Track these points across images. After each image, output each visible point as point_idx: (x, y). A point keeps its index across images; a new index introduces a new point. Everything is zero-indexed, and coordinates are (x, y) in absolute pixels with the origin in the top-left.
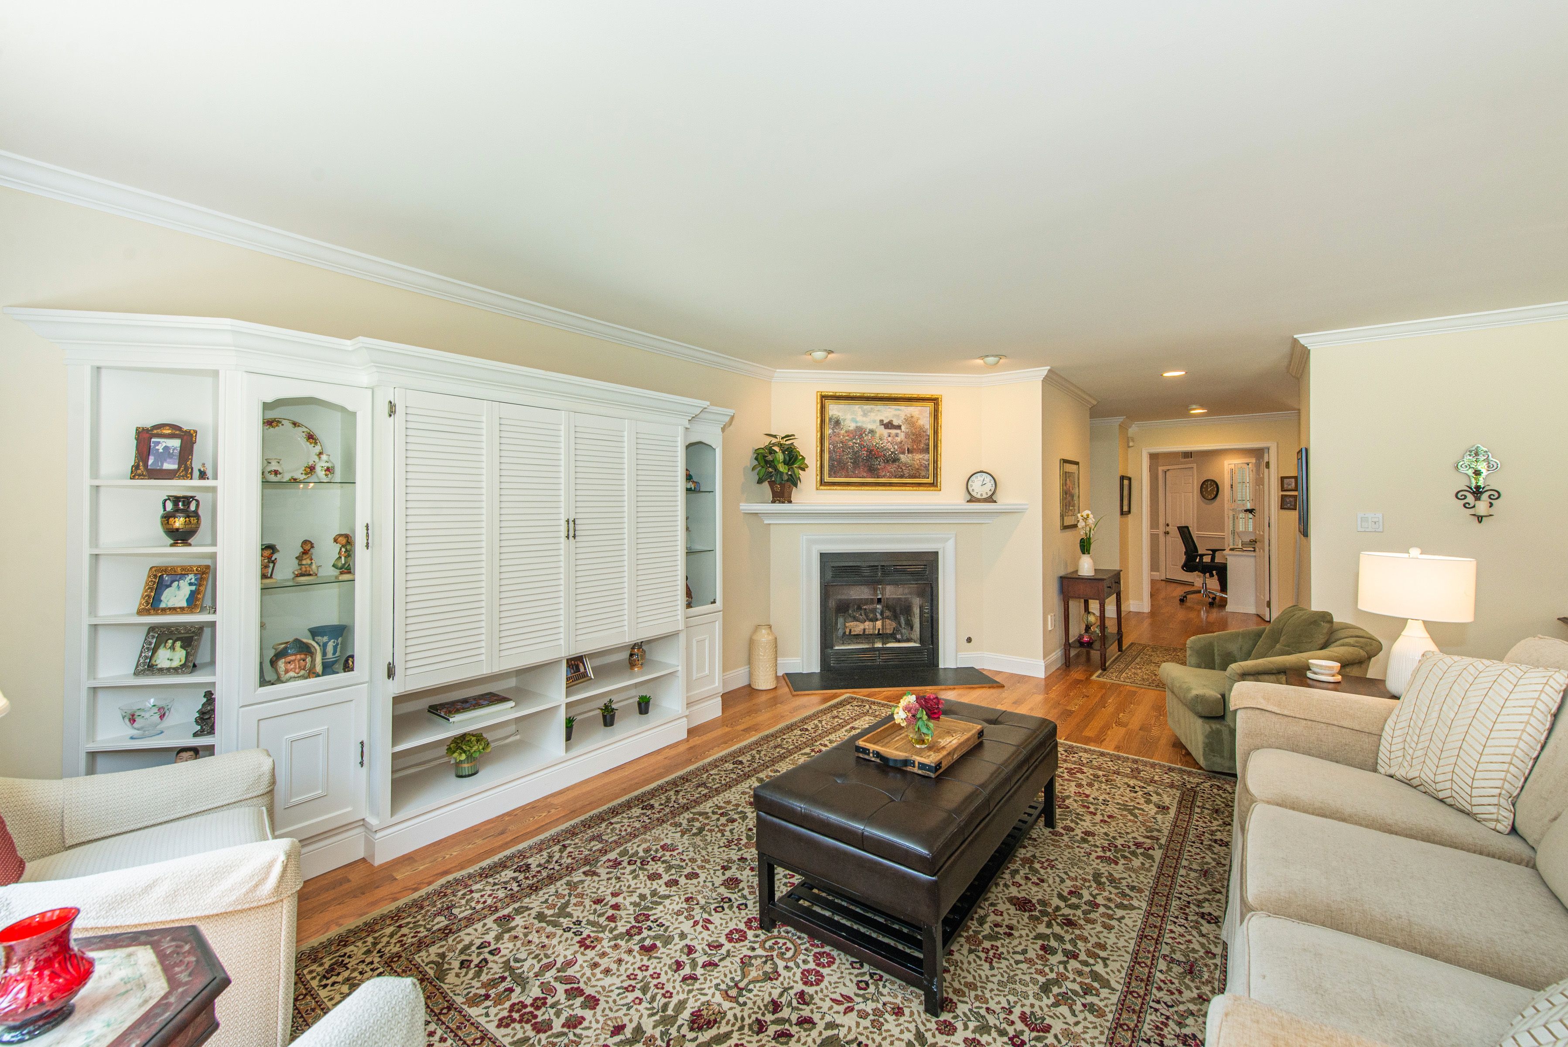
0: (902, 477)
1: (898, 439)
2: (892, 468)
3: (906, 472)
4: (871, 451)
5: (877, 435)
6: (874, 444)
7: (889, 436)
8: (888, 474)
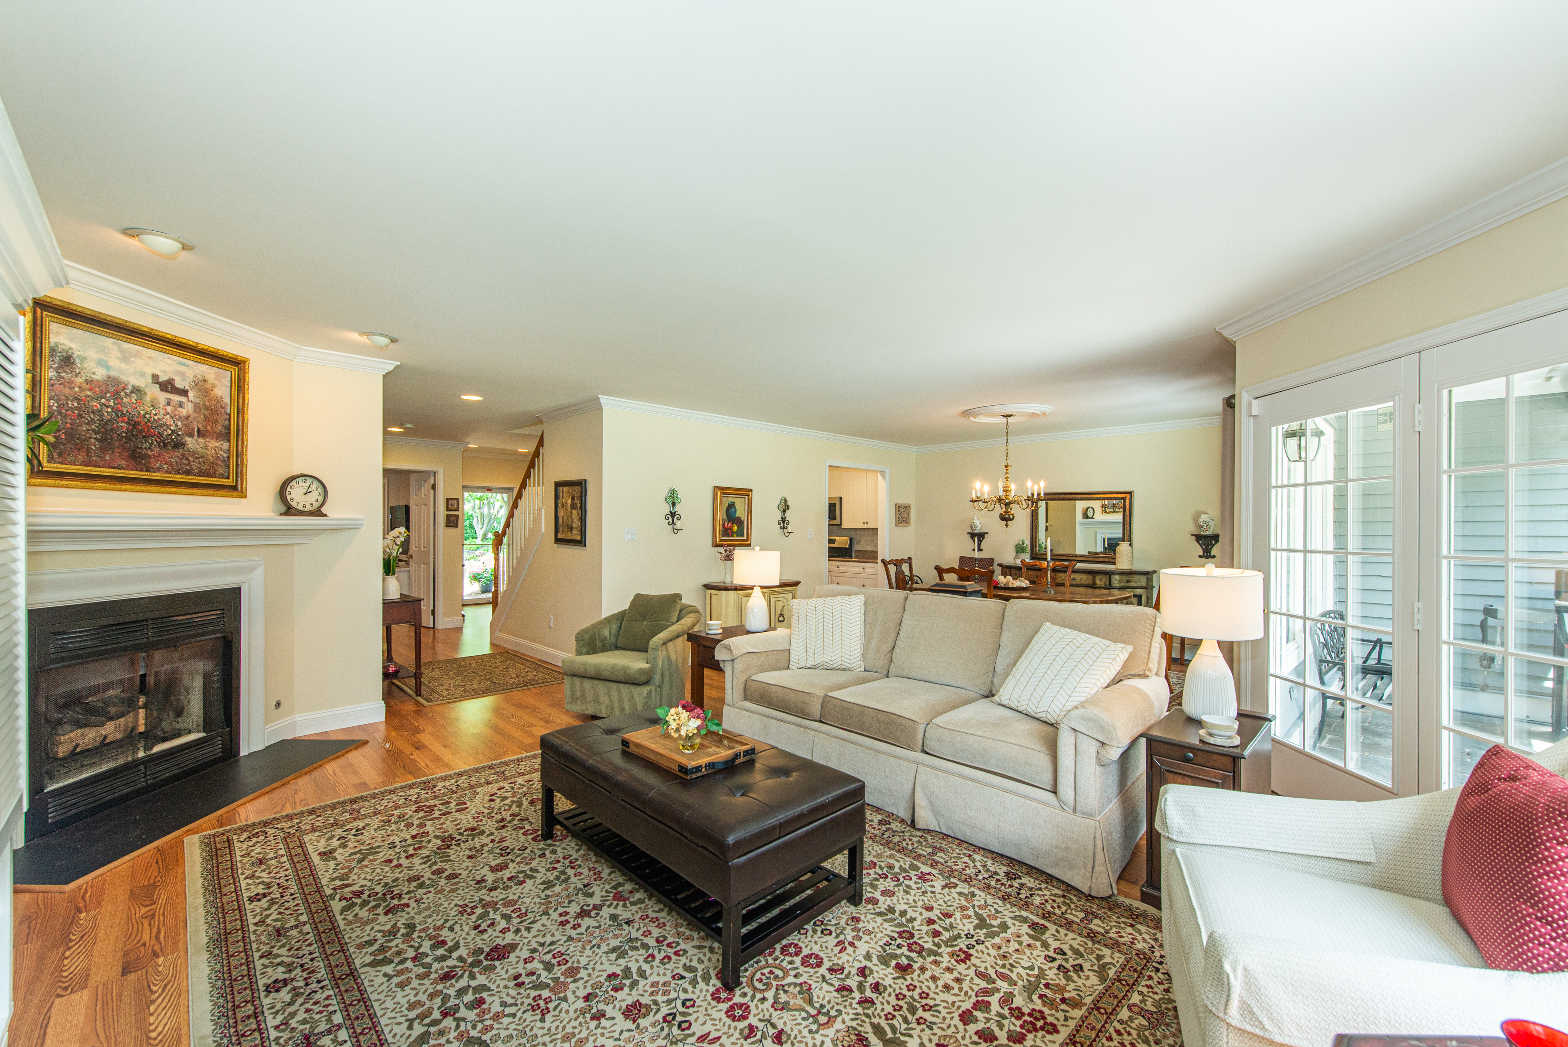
0: (188, 473)
1: (184, 411)
2: (172, 456)
3: (195, 466)
4: (136, 425)
5: (148, 399)
6: (142, 413)
7: (169, 404)
8: (165, 466)
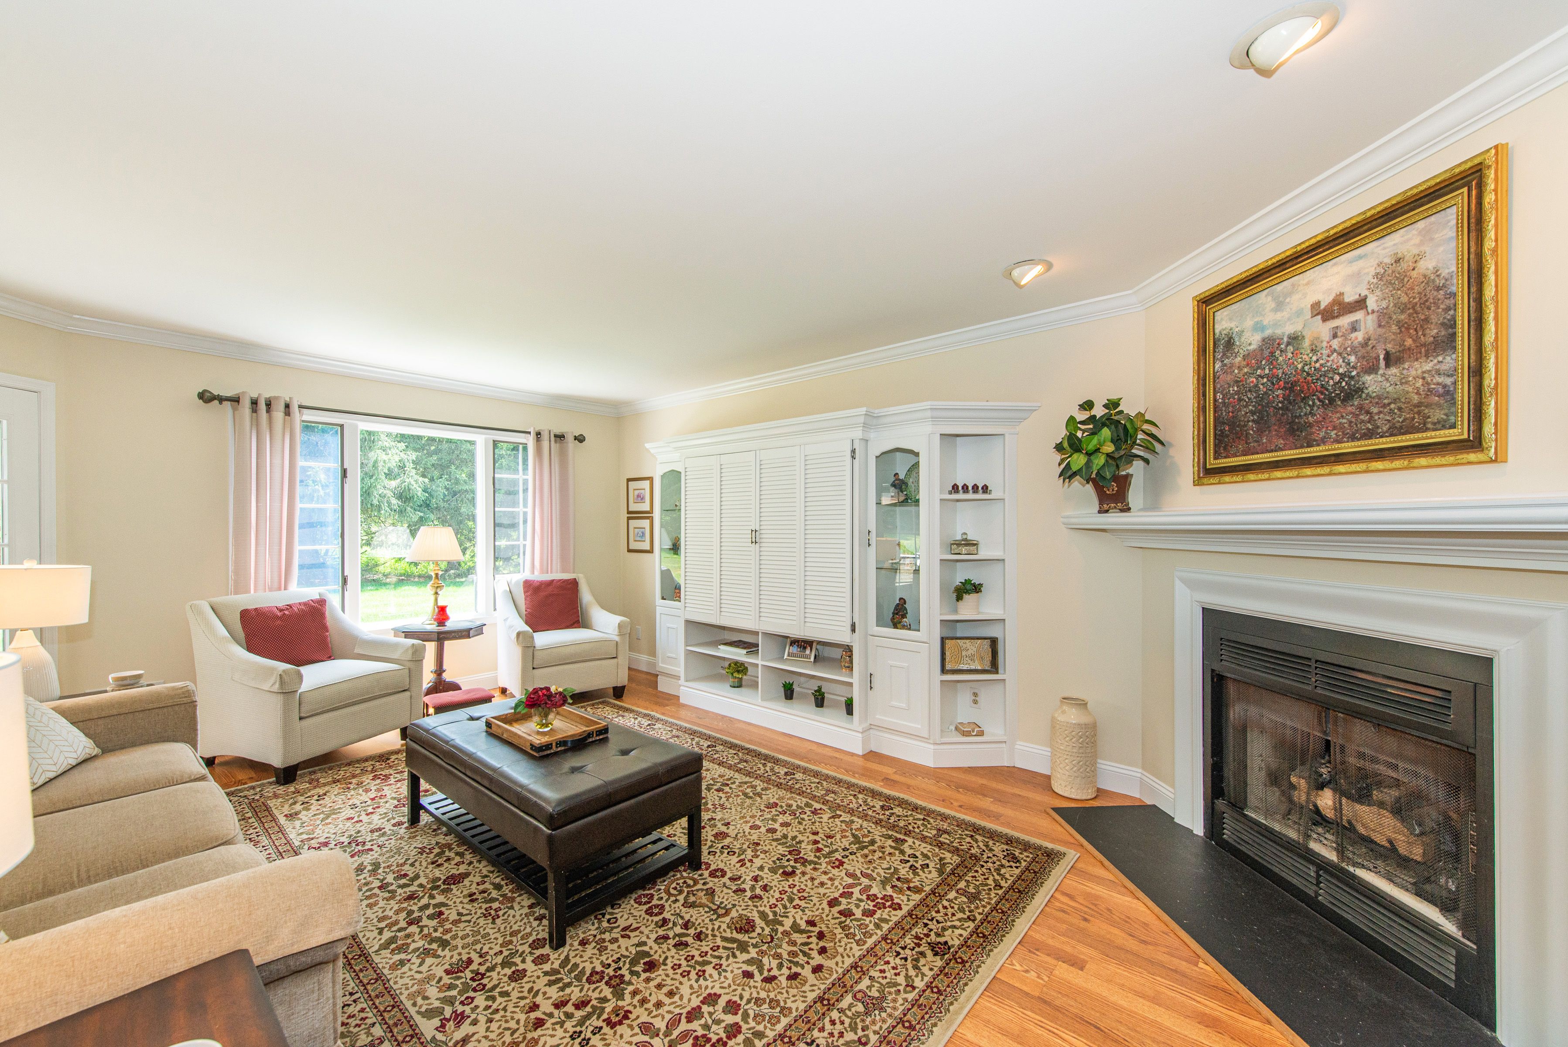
1: (1359, 336)
2: (1343, 415)
3: (1382, 421)
4: (1294, 387)
5: (1306, 343)
6: (1300, 366)
7: (1335, 336)
8: (1333, 434)
